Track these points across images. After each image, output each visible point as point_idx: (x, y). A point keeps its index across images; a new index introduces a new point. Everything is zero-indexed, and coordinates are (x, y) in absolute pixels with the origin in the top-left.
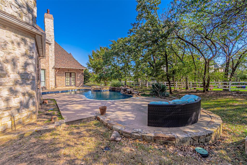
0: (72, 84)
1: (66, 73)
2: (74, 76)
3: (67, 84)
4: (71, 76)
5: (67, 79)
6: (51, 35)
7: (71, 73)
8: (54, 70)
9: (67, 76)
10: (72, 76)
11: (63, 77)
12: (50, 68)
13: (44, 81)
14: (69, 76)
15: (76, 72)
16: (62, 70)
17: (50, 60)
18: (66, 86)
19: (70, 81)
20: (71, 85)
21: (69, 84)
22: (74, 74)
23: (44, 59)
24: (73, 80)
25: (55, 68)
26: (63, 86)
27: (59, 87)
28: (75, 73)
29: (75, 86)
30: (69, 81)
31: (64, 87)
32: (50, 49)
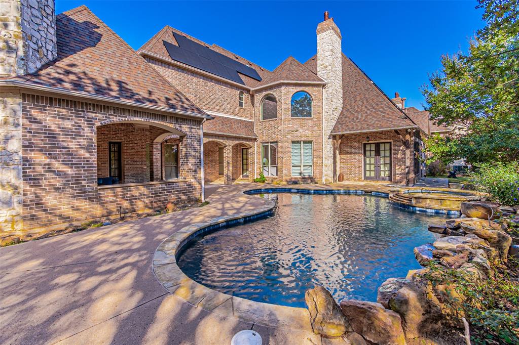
0: (382, 174)
1: (365, 145)
2: (388, 154)
3: (368, 174)
4: (378, 153)
5: (368, 162)
6: (327, 64)
7: (378, 146)
8: (331, 140)
9: (368, 153)
10: (382, 153)
11: (357, 156)
12: (325, 137)
13: (311, 164)
14: (373, 153)
15: (392, 141)
16: (355, 139)
17: (324, 120)
18: (366, 178)
19: (377, 166)
20: (377, 177)
21: (373, 174)
22: (388, 146)
23: (309, 121)
24: (385, 164)
25: (334, 137)
26: (357, 178)
27: (347, 180)
28: (390, 143)
29: (390, 180)
30: (373, 167)
31: (359, 180)
32: (325, 95)
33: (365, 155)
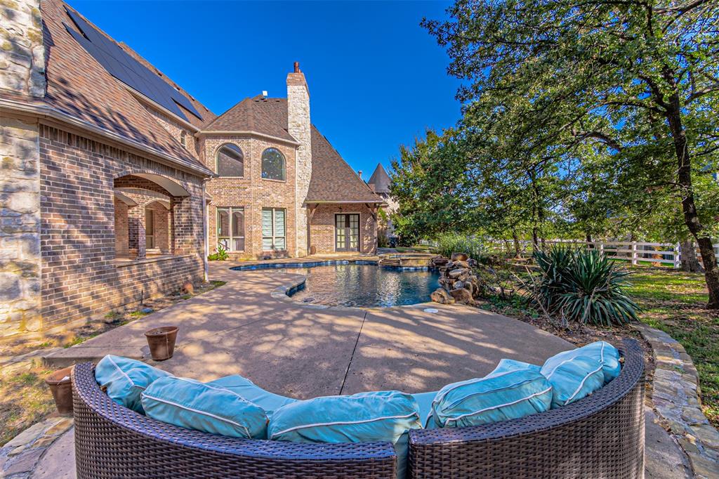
0: (352, 246)
1: (336, 215)
2: (356, 224)
3: (339, 246)
4: (348, 225)
5: (339, 233)
6: (300, 123)
7: (348, 216)
8: (305, 209)
9: (339, 224)
10: (351, 224)
11: (332, 226)
12: (298, 205)
13: (283, 236)
14: (344, 224)
15: (360, 213)
16: (327, 208)
17: (297, 185)
18: (338, 250)
19: (347, 238)
20: (347, 249)
21: (343, 246)
22: (356, 217)
23: (283, 185)
24: (354, 235)
25: (308, 206)
26: (328, 250)
27: (319, 252)
28: (359, 215)
29: (359, 250)
30: (343, 238)
31: (330, 252)
32: (298, 158)
33: (336, 226)
